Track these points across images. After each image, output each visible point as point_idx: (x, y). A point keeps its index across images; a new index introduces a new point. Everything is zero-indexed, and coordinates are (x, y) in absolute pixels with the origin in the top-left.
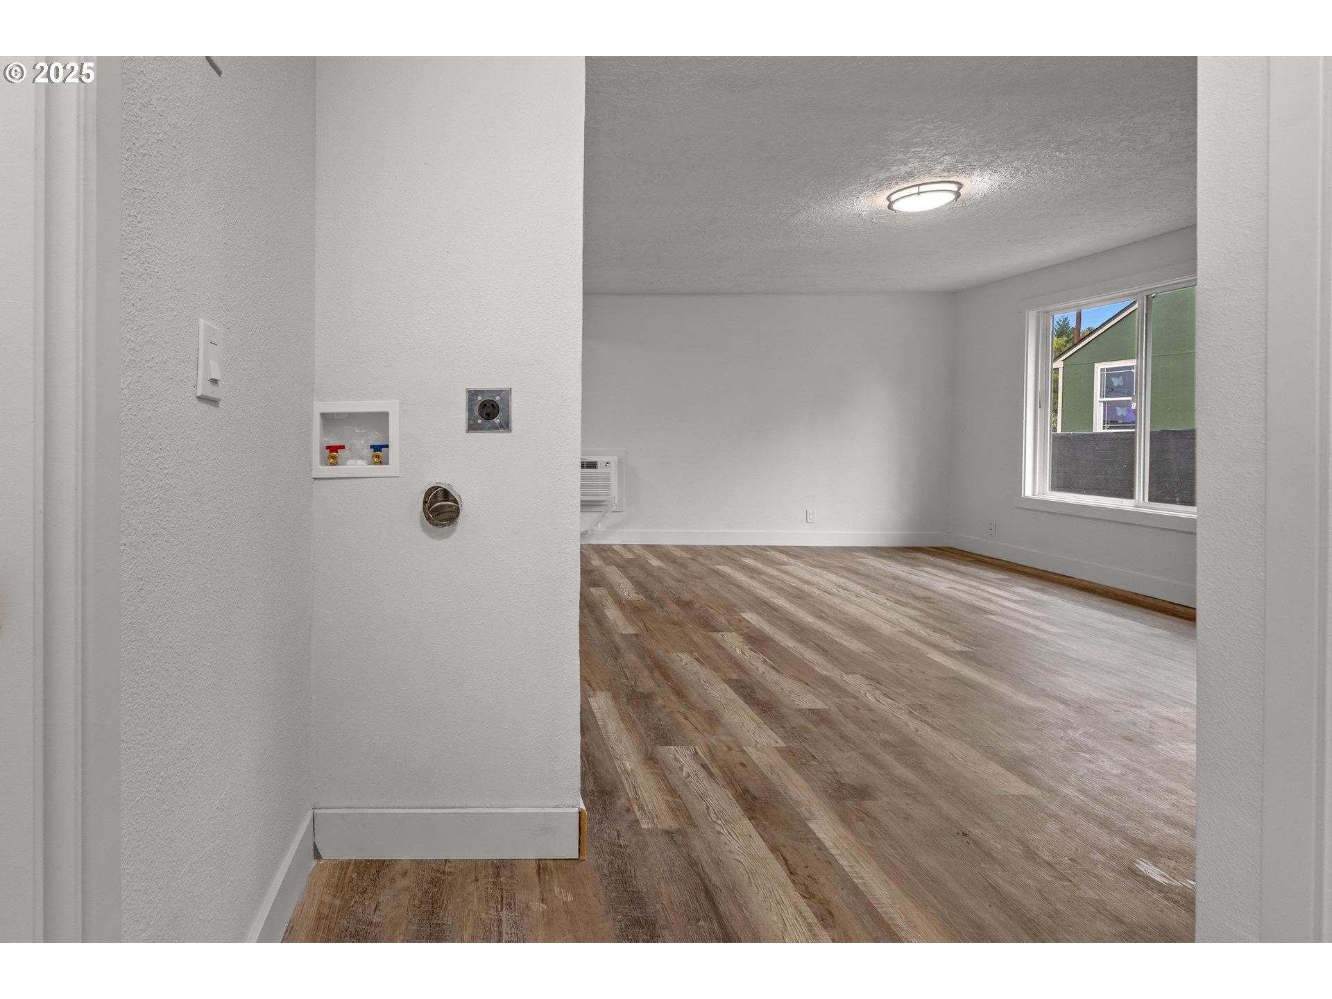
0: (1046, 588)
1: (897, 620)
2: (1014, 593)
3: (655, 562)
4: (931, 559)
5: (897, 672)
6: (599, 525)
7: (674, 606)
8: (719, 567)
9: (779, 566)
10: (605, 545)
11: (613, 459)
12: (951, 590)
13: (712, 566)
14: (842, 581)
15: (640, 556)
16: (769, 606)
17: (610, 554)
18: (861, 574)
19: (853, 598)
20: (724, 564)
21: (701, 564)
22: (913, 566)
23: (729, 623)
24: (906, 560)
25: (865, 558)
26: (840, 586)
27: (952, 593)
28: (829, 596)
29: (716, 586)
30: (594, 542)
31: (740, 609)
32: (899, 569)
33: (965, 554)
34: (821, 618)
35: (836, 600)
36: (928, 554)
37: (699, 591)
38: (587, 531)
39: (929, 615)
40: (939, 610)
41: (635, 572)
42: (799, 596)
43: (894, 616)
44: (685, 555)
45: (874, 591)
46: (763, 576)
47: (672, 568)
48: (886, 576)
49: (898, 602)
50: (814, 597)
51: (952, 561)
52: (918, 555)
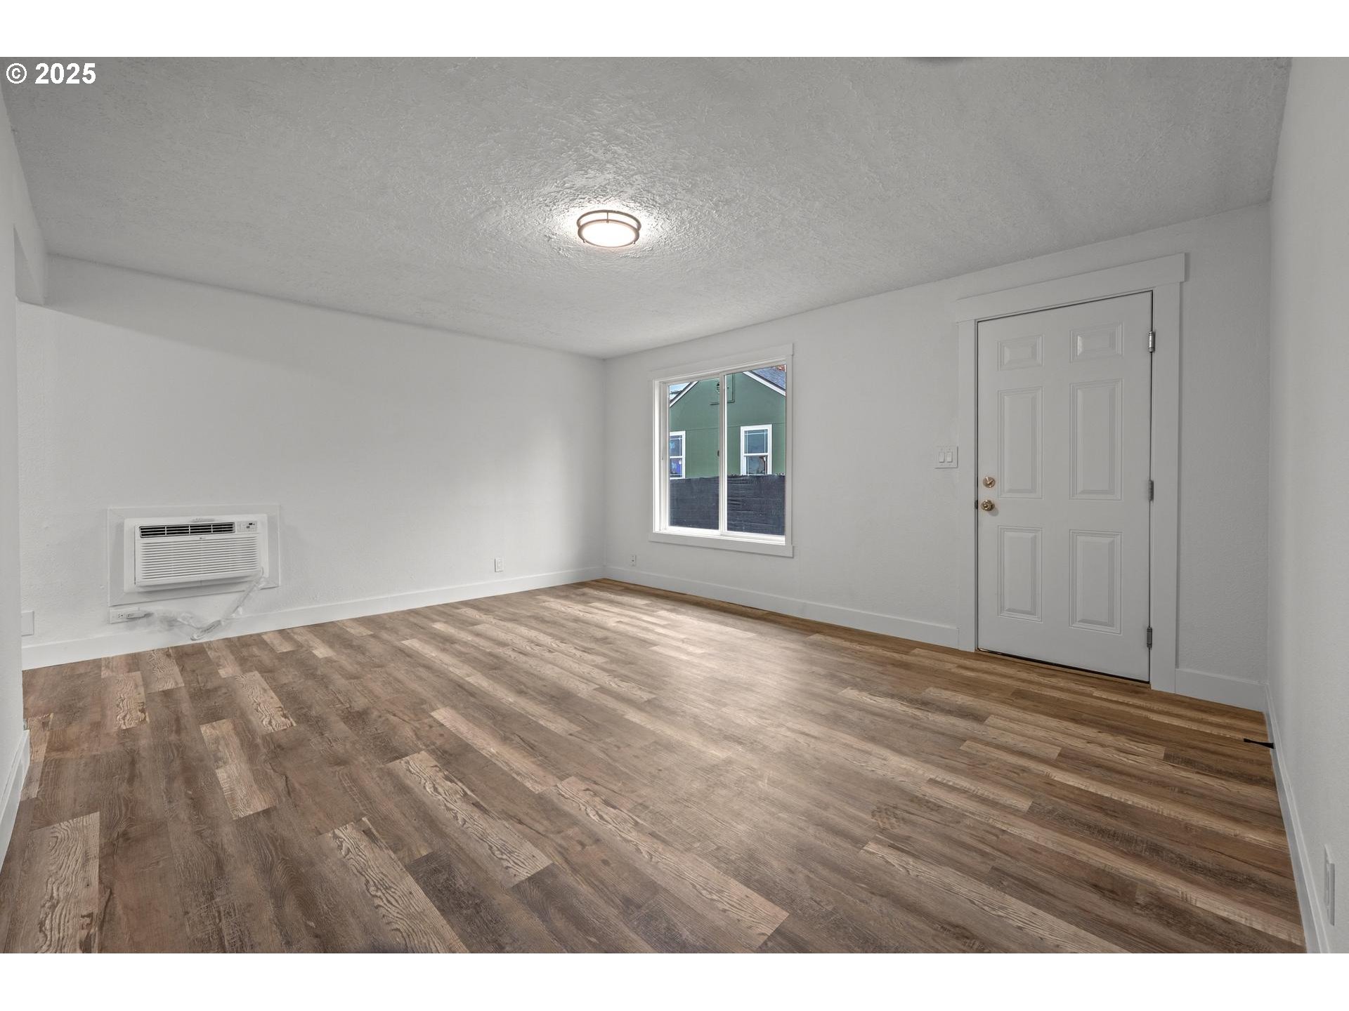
0: (676, 607)
1: (588, 673)
2: (658, 617)
3: (322, 651)
4: (596, 593)
5: (607, 755)
6: (240, 610)
7: (342, 725)
8: (406, 642)
9: (471, 628)
10: (251, 636)
11: (260, 518)
12: (619, 624)
13: (397, 644)
14: (533, 634)
15: (302, 646)
16: (465, 689)
17: (255, 650)
18: (548, 622)
19: (547, 655)
20: (412, 636)
21: (384, 642)
22: (586, 603)
23: (416, 734)
24: (578, 598)
25: (548, 601)
26: (532, 642)
27: (622, 627)
28: (523, 658)
29: (401, 675)
30: (232, 633)
31: (431, 706)
32: (575, 609)
33: (616, 583)
34: (521, 693)
35: (532, 662)
36: (592, 588)
37: (377, 688)
38: (219, 621)
39: (613, 660)
40: (617, 651)
41: (289, 676)
42: (494, 666)
43: (585, 669)
44: (365, 632)
45: (563, 640)
46: (457, 646)
47: (343, 657)
48: (567, 620)
49: (586, 650)
50: (510, 664)
51: (611, 593)
52: (586, 590)
